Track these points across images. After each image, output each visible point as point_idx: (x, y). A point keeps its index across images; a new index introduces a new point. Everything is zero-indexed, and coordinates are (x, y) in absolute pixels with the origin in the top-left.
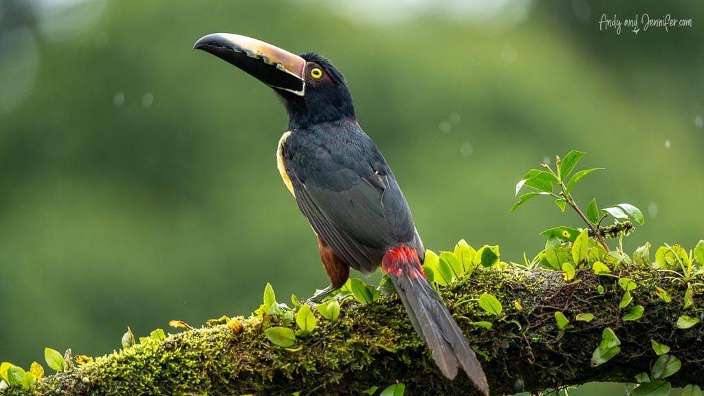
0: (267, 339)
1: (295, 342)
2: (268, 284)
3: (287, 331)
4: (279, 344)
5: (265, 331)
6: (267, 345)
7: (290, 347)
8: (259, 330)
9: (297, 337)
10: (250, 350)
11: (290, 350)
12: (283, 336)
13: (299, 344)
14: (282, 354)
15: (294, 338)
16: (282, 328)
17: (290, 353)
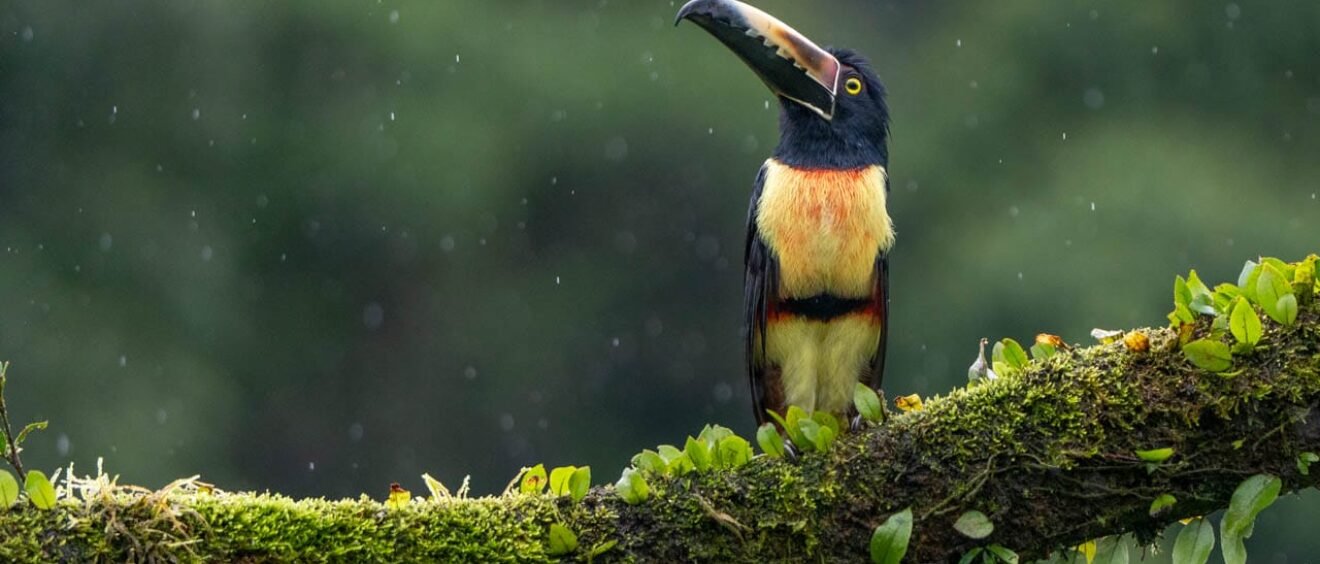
0: (1188, 362)
1: (1233, 363)
2: (1178, 276)
3: (1219, 347)
4: (1204, 366)
5: (1184, 347)
6: (1188, 369)
7: (1224, 371)
8: (1175, 347)
9: (1234, 355)
10: (1161, 379)
11: (1225, 374)
12: (1211, 354)
13: (1238, 367)
14: (1212, 382)
15: (1230, 357)
16: (1211, 342)
17: (1223, 381)
